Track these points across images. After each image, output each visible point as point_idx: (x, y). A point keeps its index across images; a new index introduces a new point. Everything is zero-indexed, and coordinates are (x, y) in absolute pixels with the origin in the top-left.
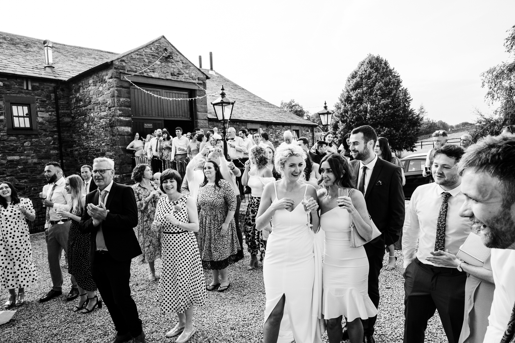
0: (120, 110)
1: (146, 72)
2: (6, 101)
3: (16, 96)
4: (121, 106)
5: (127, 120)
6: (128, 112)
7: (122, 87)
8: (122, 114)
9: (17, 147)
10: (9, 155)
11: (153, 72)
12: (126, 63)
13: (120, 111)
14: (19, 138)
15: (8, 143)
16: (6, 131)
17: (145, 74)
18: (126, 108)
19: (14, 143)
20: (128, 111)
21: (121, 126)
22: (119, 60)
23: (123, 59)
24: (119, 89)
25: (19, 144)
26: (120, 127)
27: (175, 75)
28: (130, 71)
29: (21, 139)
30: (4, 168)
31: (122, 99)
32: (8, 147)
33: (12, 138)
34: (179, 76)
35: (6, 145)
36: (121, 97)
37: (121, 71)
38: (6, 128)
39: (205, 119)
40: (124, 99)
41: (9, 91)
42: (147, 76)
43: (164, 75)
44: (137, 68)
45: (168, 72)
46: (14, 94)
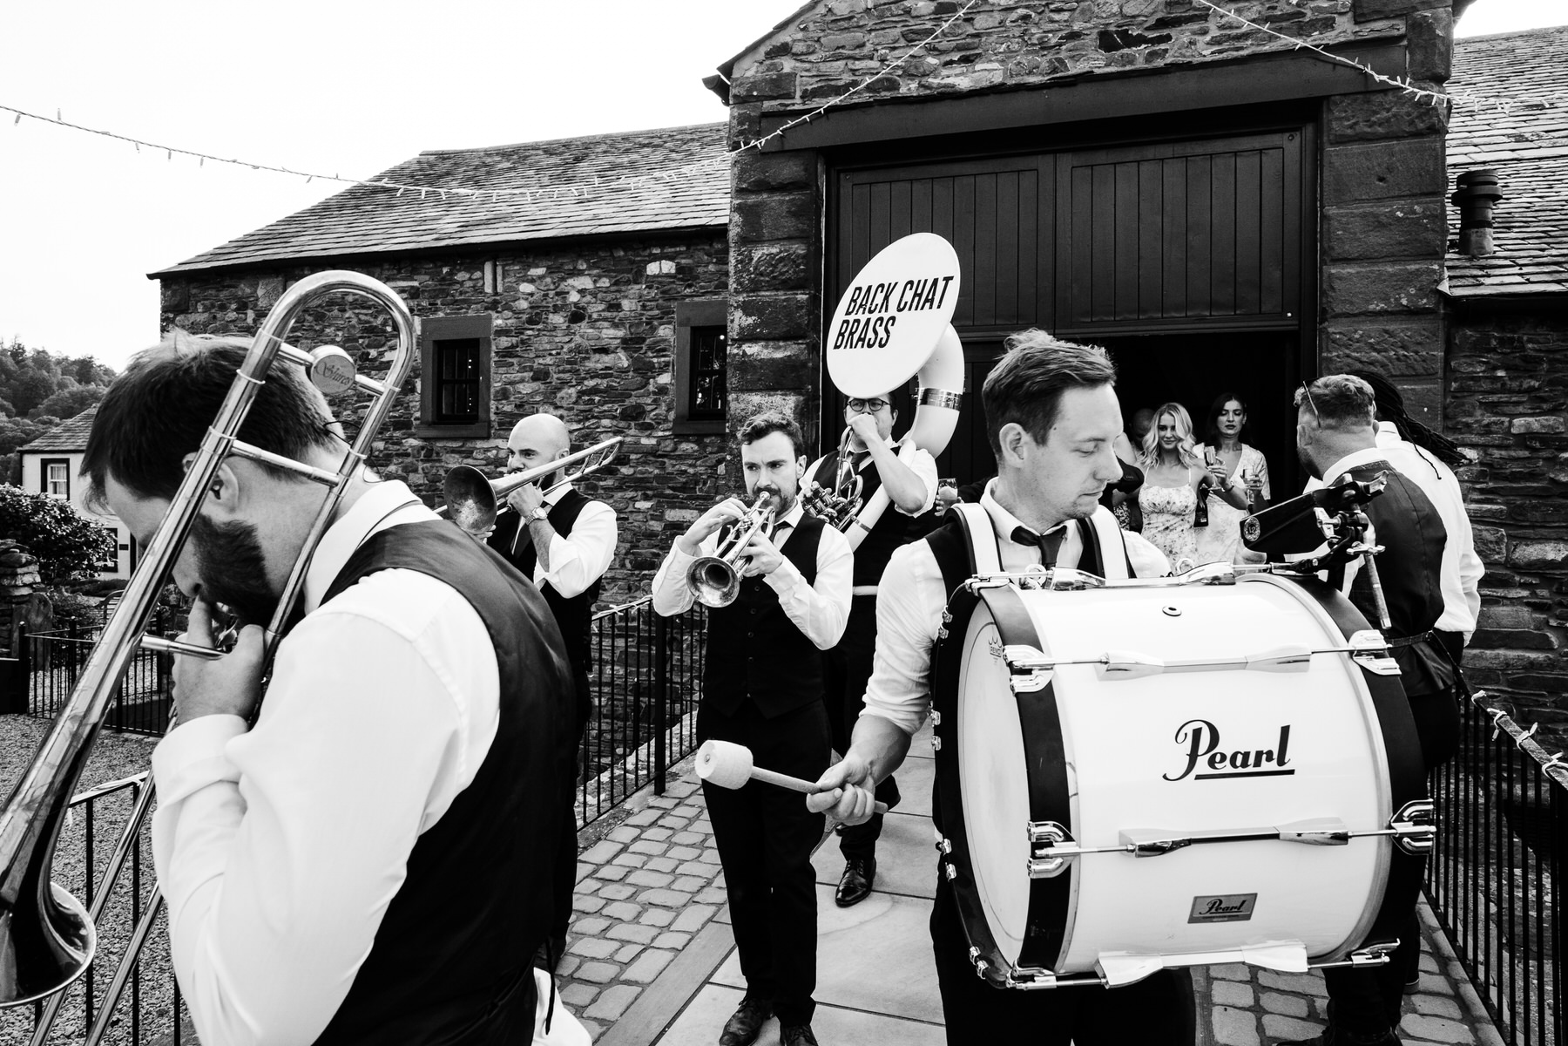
0: (747, 309)
1: (912, 76)
2: (680, 324)
3: (709, 303)
4: (755, 287)
5: (779, 355)
6: (789, 315)
7: (761, 187)
8: (755, 326)
9: (696, 480)
10: (673, 506)
11: (966, 60)
12: (796, 56)
13: (747, 314)
14: (703, 446)
15: (674, 466)
16: (671, 425)
17: (909, 88)
18: (781, 296)
19: (690, 466)
20: (789, 309)
21: (750, 391)
22: (763, 50)
23: (784, 37)
24: (752, 199)
25: (701, 469)
26: (746, 396)
27: (1140, 40)
28: (816, 93)
29: (709, 449)
30: (655, 546)
31: (758, 253)
32: (672, 479)
33: (684, 446)
34: (1168, 38)
35: (670, 469)
36: (758, 241)
37: (768, 105)
38: (672, 416)
39: (1411, 313)
40: (774, 250)
41: (690, 286)
42: (923, 92)
43: (1043, 62)
44: (858, 65)
45: (1074, 36)
46: (703, 294)
